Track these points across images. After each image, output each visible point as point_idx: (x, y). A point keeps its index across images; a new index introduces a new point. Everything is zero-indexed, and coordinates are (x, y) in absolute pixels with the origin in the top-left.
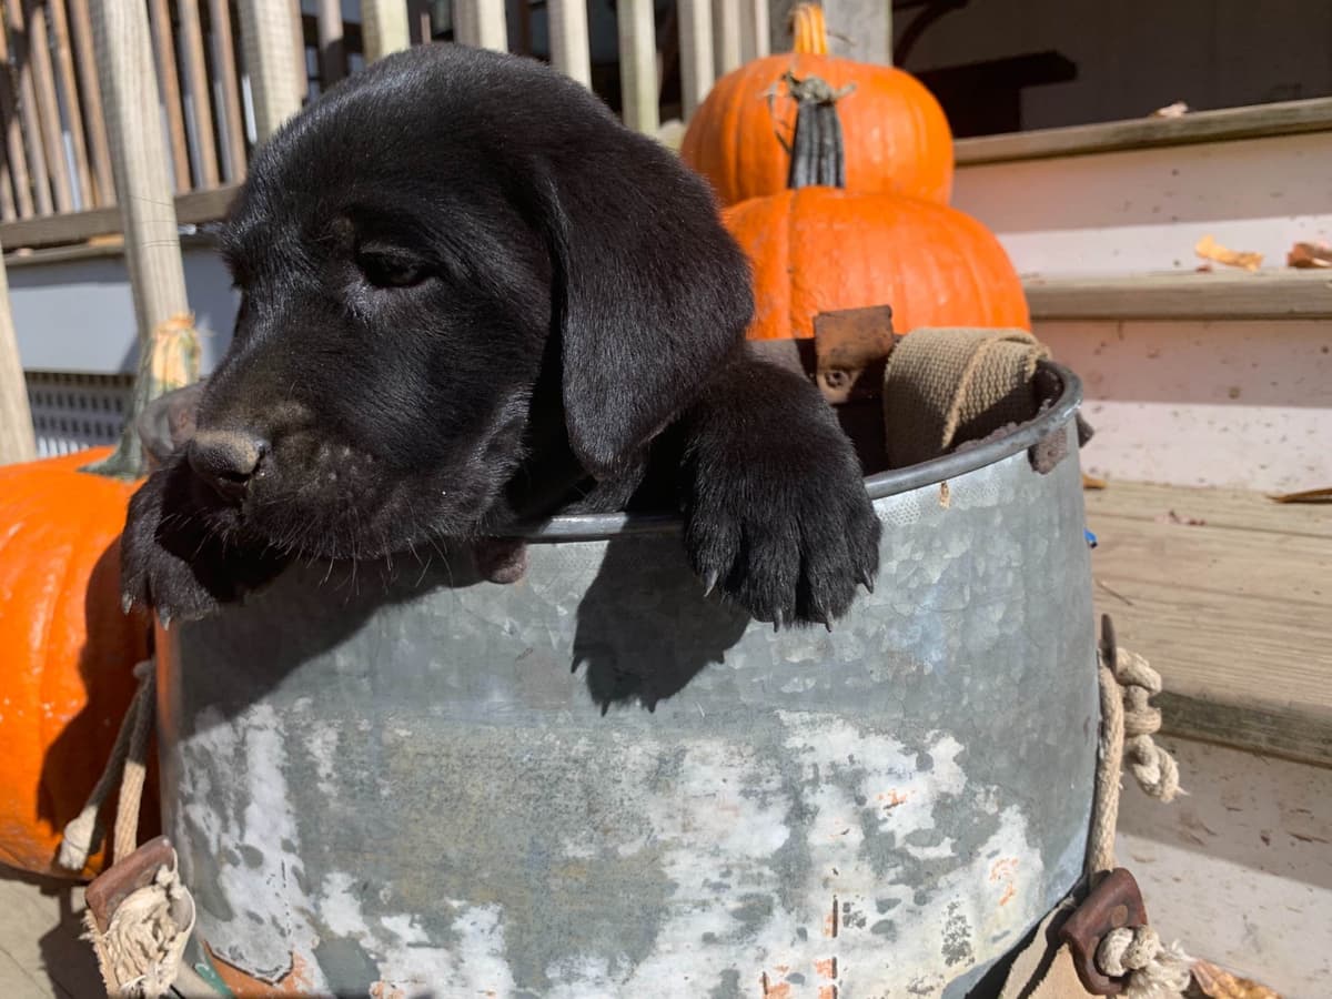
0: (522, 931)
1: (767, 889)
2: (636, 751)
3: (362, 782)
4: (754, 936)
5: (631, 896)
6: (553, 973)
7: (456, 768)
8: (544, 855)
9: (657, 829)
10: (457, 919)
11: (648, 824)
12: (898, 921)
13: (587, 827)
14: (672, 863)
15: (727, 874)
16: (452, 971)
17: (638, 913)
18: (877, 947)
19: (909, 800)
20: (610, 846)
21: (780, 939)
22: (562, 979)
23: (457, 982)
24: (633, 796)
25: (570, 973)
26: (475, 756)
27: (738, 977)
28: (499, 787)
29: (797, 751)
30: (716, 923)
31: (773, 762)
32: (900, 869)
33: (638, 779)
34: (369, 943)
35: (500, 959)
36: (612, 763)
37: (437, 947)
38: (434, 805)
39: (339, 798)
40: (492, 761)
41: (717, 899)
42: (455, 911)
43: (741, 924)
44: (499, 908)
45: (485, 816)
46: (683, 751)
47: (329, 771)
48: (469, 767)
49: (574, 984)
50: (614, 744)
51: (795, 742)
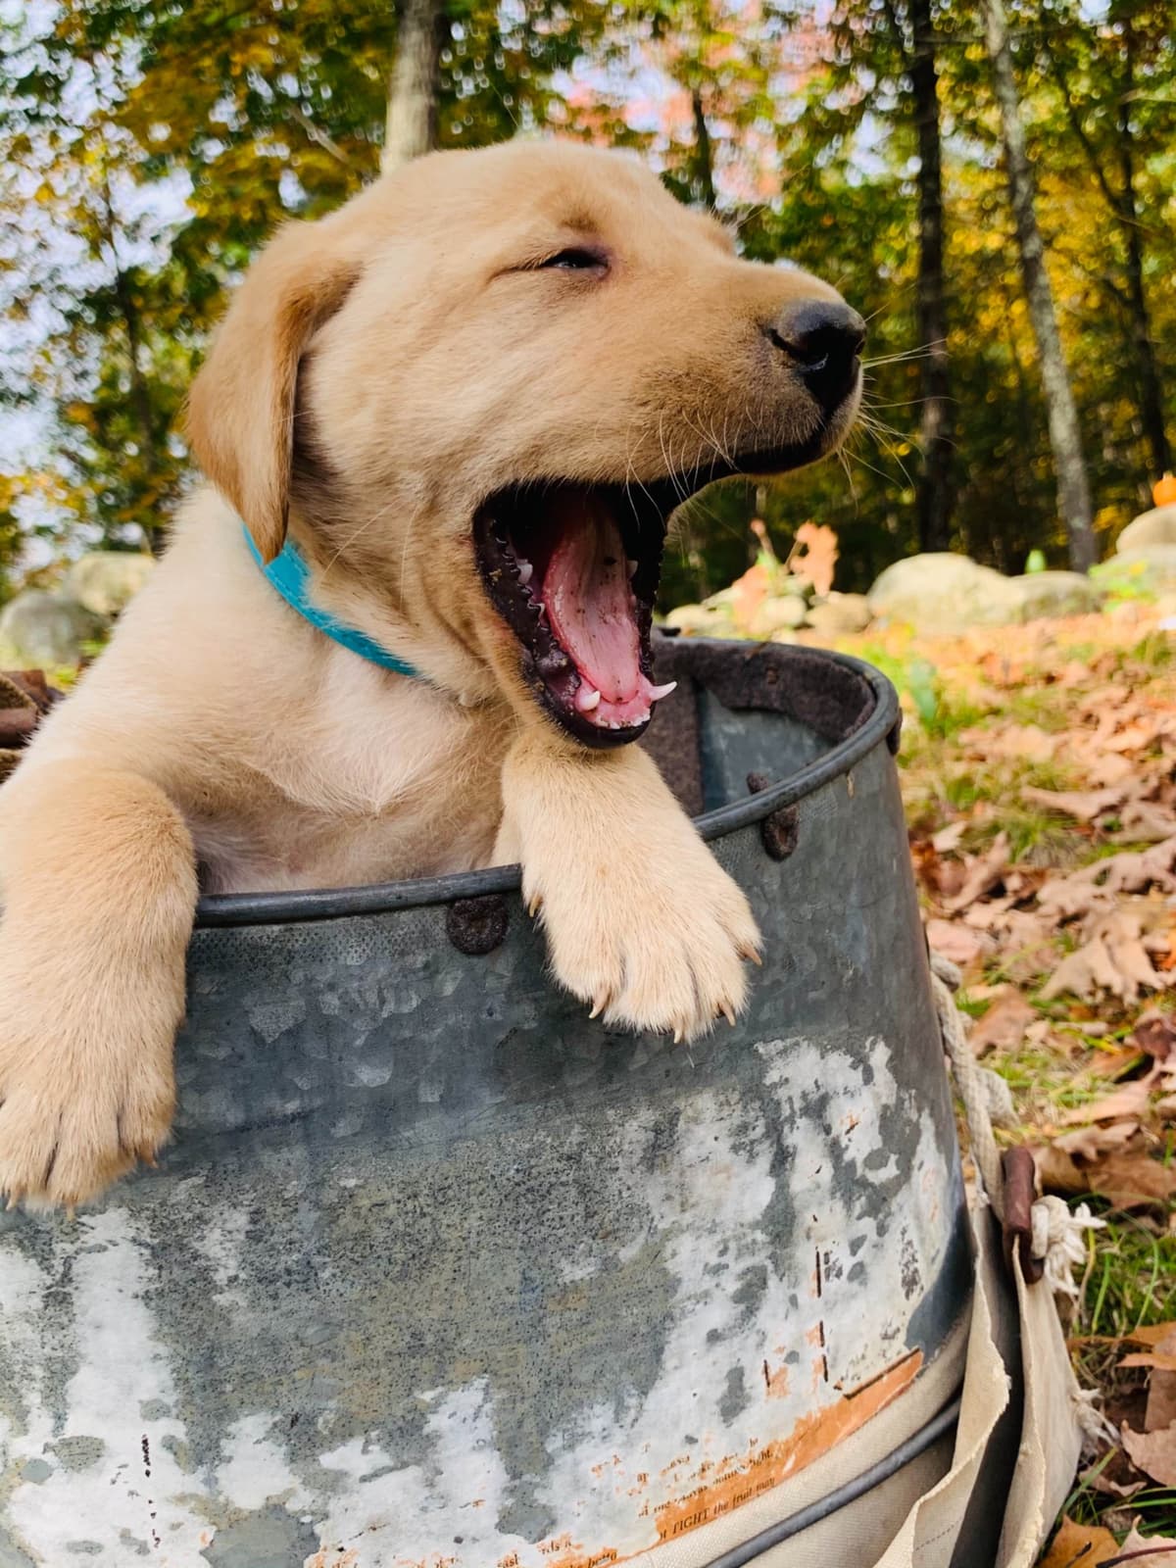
0: (514, 1402)
1: (761, 1258)
2: (632, 1126)
3: (289, 1272)
4: (753, 1319)
5: (635, 1311)
6: (554, 1444)
7: (425, 1210)
8: (538, 1290)
9: (657, 1217)
10: (430, 1417)
11: (648, 1213)
12: (867, 1261)
13: (585, 1238)
14: (674, 1255)
15: (723, 1253)
16: (426, 1492)
17: (643, 1329)
18: (854, 1296)
19: (861, 1119)
20: (611, 1254)
21: (774, 1315)
22: (564, 1448)
23: (435, 1504)
24: (630, 1183)
25: (573, 1435)
26: (449, 1187)
27: (742, 1374)
28: (481, 1218)
29: (775, 1086)
30: (719, 1313)
31: (757, 1104)
32: (863, 1199)
33: (635, 1159)
34: (302, 1501)
35: (488, 1451)
36: (608, 1149)
37: (404, 1465)
38: (398, 1268)
39: (253, 1305)
40: (472, 1186)
41: (717, 1285)
42: (428, 1406)
43: (742, 1307)
44: (484, 1381)
45: (464, 1262)
46: (678, 1113)
47: (232, 1273)
48: (442, 1203)
49: (578, 1449)
50: (608, 1125)
51: (772, 1077)
